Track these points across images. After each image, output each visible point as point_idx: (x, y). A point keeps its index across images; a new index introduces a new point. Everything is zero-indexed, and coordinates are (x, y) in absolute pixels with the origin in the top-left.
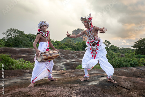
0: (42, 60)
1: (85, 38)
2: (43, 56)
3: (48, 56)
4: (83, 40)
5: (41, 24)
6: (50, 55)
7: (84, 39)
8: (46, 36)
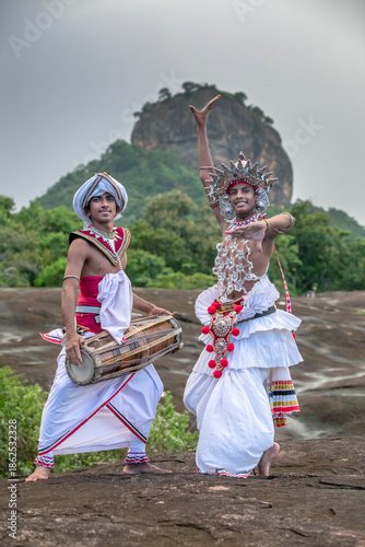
0: (94, 375)
2: (97, 358)
6: (128, 349)
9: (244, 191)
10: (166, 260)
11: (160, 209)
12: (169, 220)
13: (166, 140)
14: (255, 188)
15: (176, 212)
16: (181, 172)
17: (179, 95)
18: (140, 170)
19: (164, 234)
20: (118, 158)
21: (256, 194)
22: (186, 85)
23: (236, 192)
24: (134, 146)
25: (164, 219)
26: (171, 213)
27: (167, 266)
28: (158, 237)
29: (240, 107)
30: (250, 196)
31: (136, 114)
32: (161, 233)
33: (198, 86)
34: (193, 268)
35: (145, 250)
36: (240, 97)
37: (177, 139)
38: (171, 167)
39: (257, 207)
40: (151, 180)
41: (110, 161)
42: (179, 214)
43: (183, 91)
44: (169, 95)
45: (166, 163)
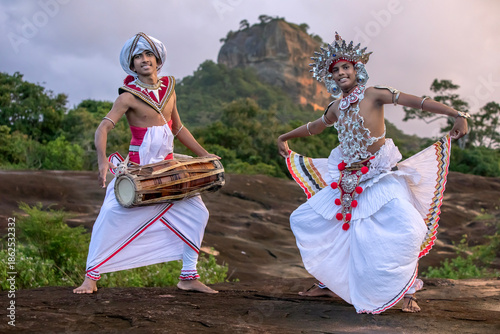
0: (135, 199)
1: (313, 91)
2: (138, 184)
3: (164, 181)
4: (303, 100)
5: (134, 45)
6: (169, 179)
7: (309, 97)
8: (155, 99)
9: (345, 67)
10: (237, 153)
11: (233, 112)
12: (240, 121)
13: (245, 60)
14: (353, 63)
15: (246, 115)
16: (256, 85)
17: (256, 25)
18: (224, 84)
19: (235, 133)
20: (207, 74)
21: (356, 68)
22: (261, 17)
23: (338, 69)
24: (219, 65)
25: (236, 120)
26: (242, 115)
27: (238, 158)
28: (231, 134)
29: (304, 35)
30: (351, 71)
31: (222, 40)
32: (232, 131)
33: (270, 18)
34: (258, 159)
35: (220, 145)
36: (304, 27)
37: (254, 59)
38: (249, 82)
39: (358, 80)
40: (233, 92)
41: (200, 77)
42: (249, 116)
43: (259, 22)
44: (248, 25)
45: (245, 79)
